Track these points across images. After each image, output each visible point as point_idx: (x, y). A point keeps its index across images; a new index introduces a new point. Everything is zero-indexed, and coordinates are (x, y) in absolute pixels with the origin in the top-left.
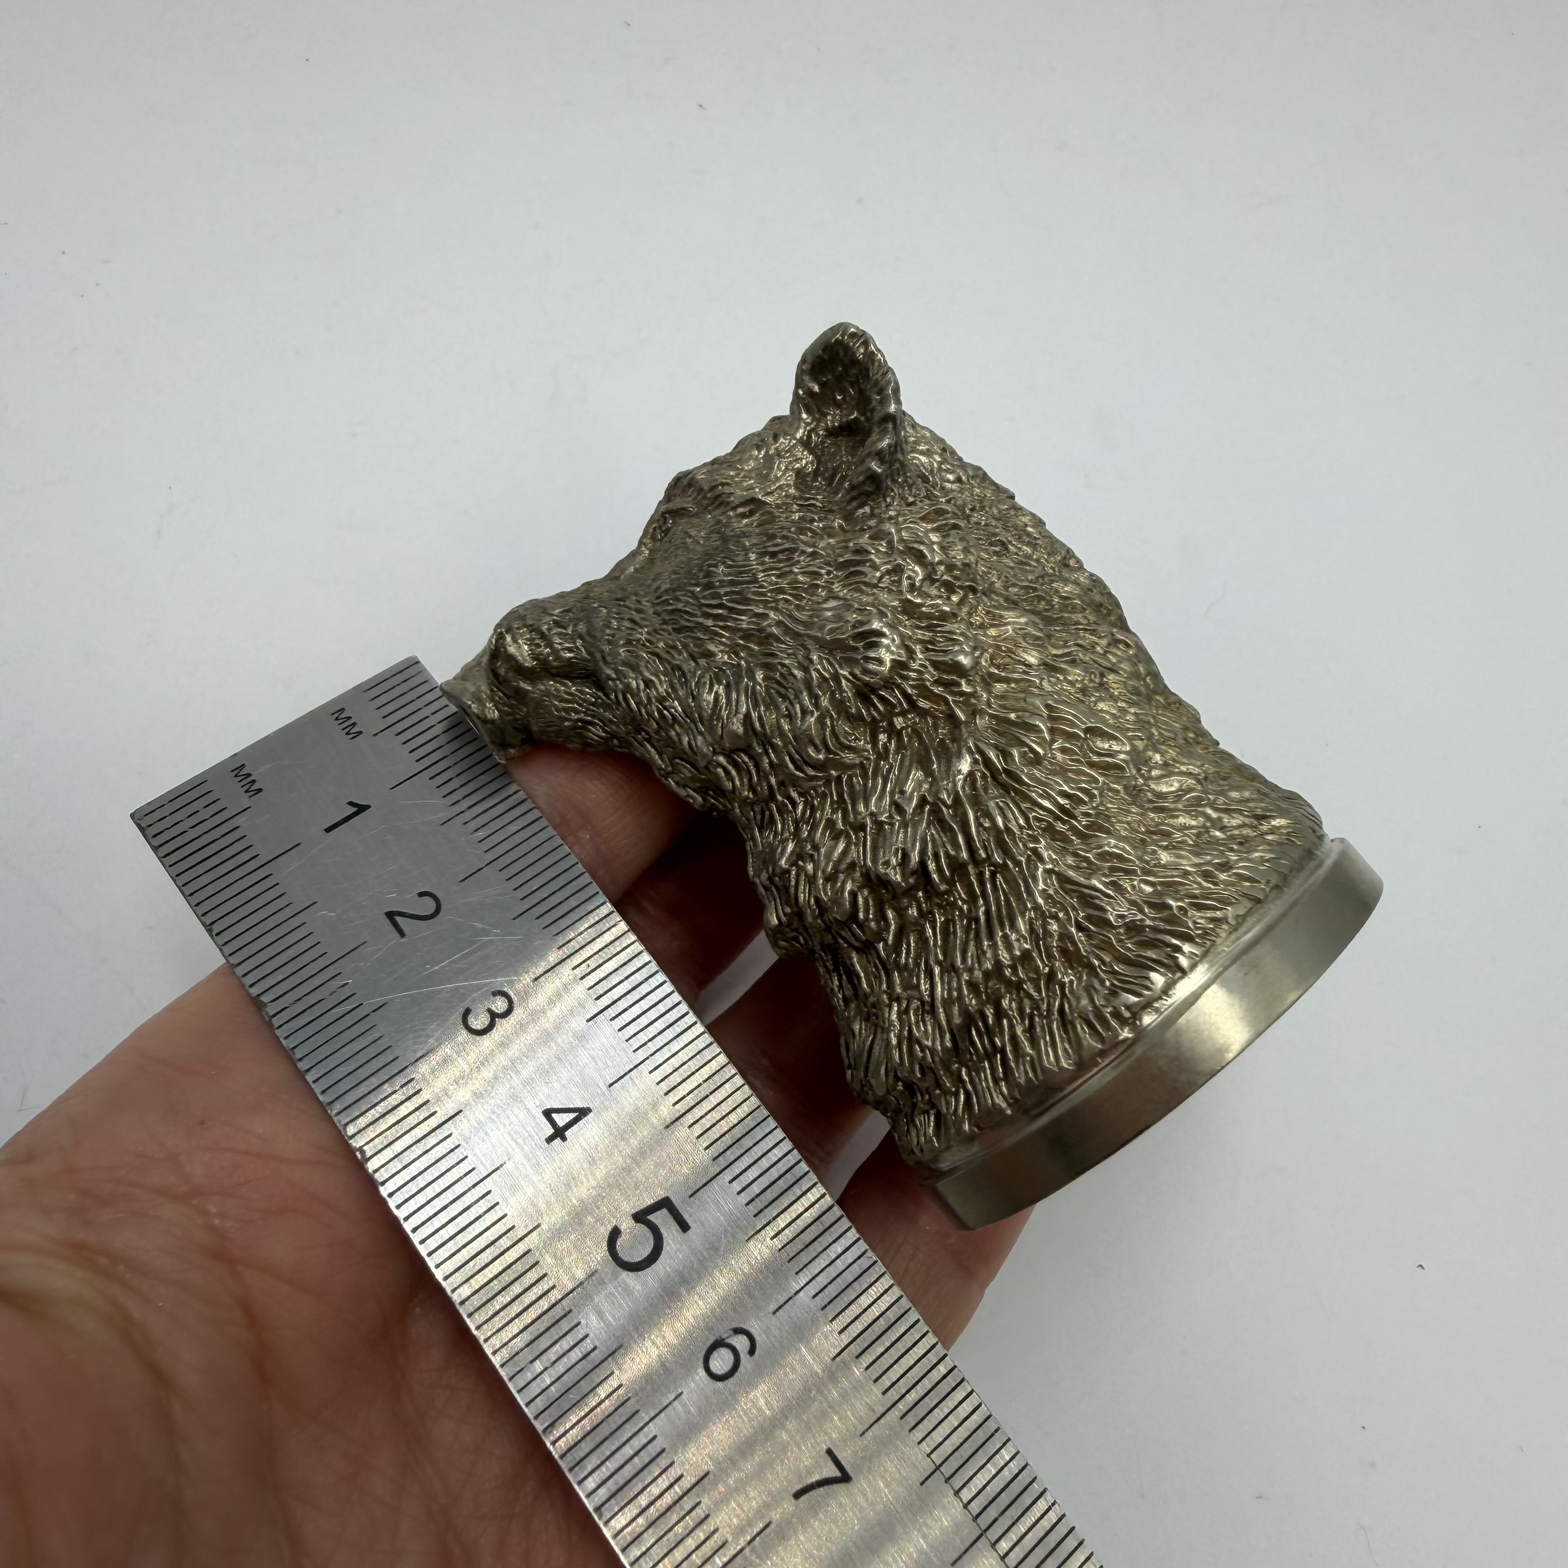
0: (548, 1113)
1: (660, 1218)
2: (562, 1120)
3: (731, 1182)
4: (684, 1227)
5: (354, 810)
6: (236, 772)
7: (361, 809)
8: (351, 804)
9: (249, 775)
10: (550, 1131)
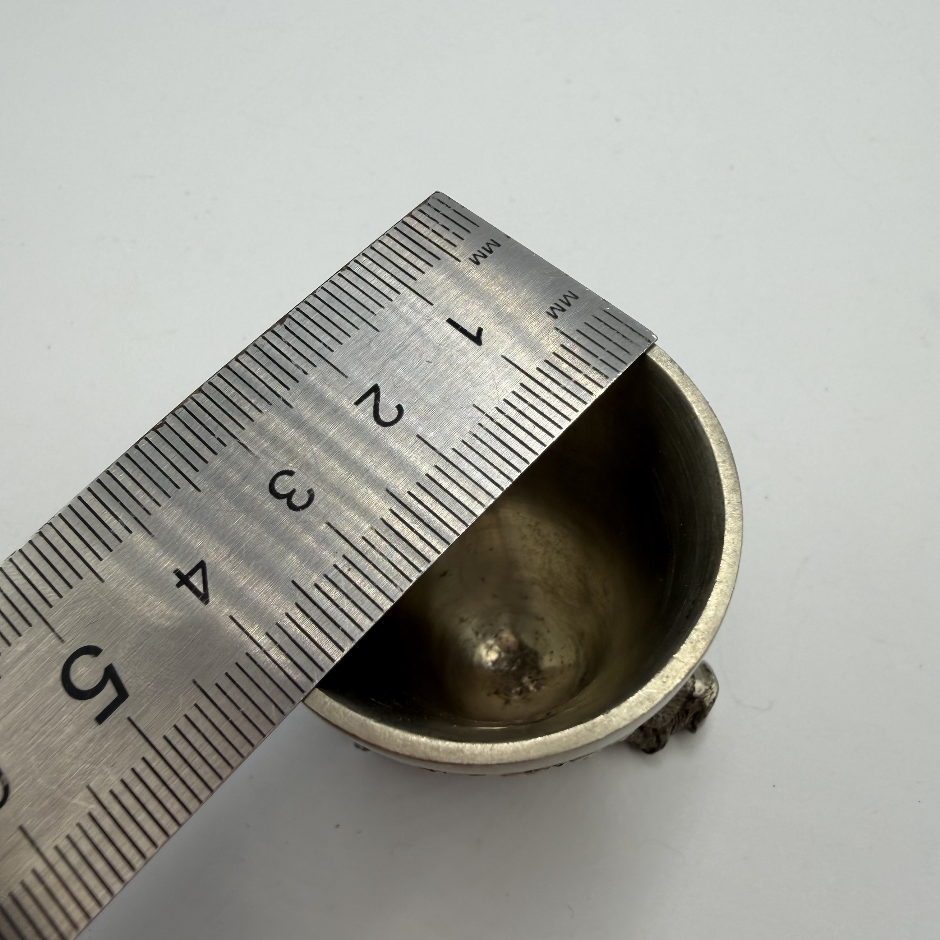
0: (202, 565)
1: (109, 692)
2: (196, 580)
3: (144, 759)
4: (101, 718)
5: (474, 333)
6: (492, 242)
7: (477, 339)
8: (480, 330)
9: (491, 252)
10: (185, 572)
